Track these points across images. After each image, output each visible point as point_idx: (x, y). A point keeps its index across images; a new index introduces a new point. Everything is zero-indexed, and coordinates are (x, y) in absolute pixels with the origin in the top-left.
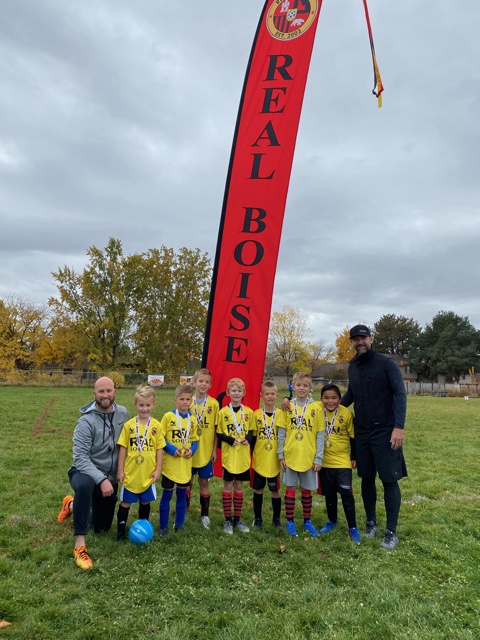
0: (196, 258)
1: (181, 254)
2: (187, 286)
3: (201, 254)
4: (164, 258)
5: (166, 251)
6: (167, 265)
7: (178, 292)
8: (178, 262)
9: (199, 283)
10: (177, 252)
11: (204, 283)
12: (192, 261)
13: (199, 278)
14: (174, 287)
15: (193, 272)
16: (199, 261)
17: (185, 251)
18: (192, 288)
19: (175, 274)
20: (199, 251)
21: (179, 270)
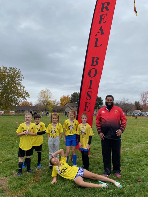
0: (15, 71)
1: (10, 69)
2: (12, 80)
3: (17, 70)
4: (3, 70)
5: (4, 68)
6: (4, 72)
7: (9, 82)
8: (8, 72)
9: (16, 79)
10: (8, 68)
11: (18, 80)
12: (14, 72)
13: (16, 78)
14: (7, 80)
15: (14, 76)
16: (16, 72)
17: (11, 68)
18: (14, 81)
19: (7, 76)
20: (16, 68)
21: (9, 74)
